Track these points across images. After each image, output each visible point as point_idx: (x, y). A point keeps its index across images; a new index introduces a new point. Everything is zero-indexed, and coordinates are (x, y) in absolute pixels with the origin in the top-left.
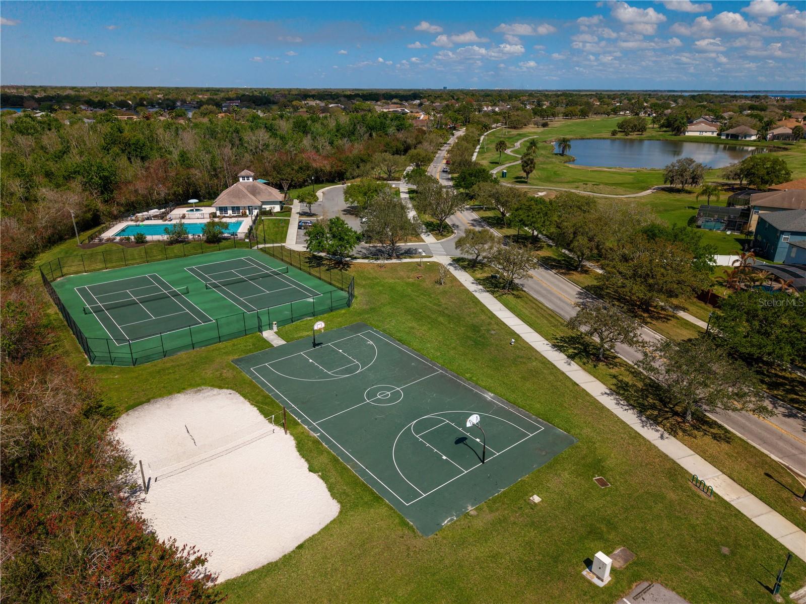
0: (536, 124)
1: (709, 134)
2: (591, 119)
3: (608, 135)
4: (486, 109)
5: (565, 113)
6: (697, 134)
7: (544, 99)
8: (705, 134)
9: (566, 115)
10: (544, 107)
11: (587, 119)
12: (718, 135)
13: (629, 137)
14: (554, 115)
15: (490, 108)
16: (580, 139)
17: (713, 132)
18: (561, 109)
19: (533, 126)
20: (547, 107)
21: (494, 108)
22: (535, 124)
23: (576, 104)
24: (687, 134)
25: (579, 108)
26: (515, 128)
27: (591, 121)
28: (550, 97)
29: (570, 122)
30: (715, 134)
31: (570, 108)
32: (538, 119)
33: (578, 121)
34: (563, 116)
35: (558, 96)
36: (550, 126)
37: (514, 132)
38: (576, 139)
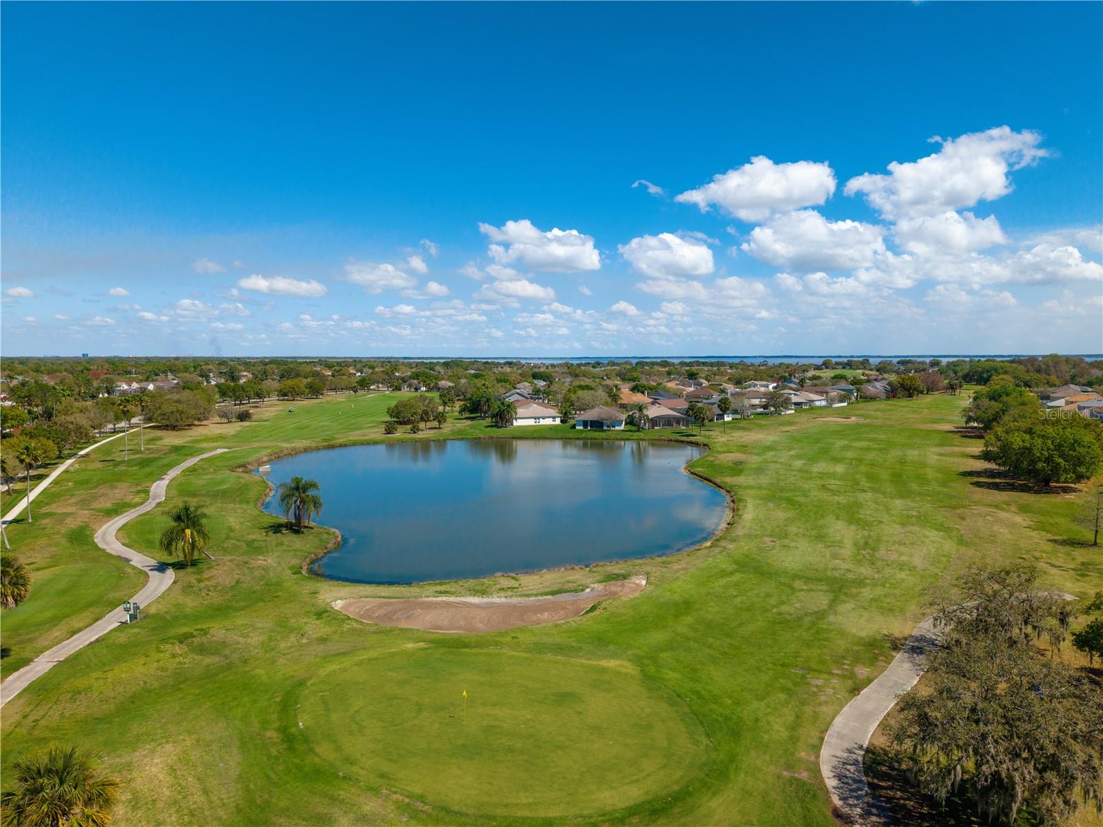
0: (224, 415)
1: (549, 422)
2: (329, 399)
3: (378, 433)
4: (125, 387)
5: (280, 391)
6: (531, 422)
7: (243, 368)
8: (542, 422)
9: (284, 394)
10: (242, 381)
11: (323, 399)
12: (562, 421)
13: (420, 435)
14: (259, 395)
15: (135, 385)
16: (324, 448)
17: (554, 418)
18: (272, 384)
19: (217, 419)
20: (249, 381)
21: (144, 384)
22: (221, 416)
23: (298, 375)
24: (515, 423)
25: (305, 381)
26: (174, 428)
27: (328, 402)
28: (254, 366)
29: (292, 405)
30: (558, 421)
31: (290, 382)
32: (229, 405)
33: (306, 402)
34: (278, 395)
35: (266, 364)
36: (254, 417)
37: (172, 439)
38: (318, 449)
